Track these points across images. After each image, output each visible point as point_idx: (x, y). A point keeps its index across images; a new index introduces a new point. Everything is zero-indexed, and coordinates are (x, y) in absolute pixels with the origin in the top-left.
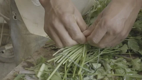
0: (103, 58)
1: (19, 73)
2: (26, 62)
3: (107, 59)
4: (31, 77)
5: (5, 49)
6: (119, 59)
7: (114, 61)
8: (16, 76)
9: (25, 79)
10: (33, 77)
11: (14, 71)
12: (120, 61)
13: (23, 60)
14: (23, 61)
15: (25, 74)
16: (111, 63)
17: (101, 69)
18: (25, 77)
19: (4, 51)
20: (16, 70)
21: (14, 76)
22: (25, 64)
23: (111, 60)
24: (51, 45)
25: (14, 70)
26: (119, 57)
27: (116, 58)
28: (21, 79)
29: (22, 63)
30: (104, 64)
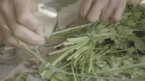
0: (108, 56)
1: (20, 72)
2: (28, 61)
3: (113, 57)
4: (34, 76)
5: (4, 50)
6: (124, 57)
7: (119, 59)
8: (17, 75)
9: (28, 78)
10: (36, 76)
11: (16, 71)
12: (126, 59)
13: (25, 58)
14: (25, 60)
15: (28, 73)
16: (117, 61)
17: (107, 67)
18: (28, 76)
19: (3, 52)
20: (18, 69)
21: (16, 75)
22: (27, 63)
23: (117, 58)
24: (53, 43)
25: (16, 69)
26: (124, 55)
27: (122, 56)
28: (23, 78)
29: (24, 62)
30: (109, 62)
